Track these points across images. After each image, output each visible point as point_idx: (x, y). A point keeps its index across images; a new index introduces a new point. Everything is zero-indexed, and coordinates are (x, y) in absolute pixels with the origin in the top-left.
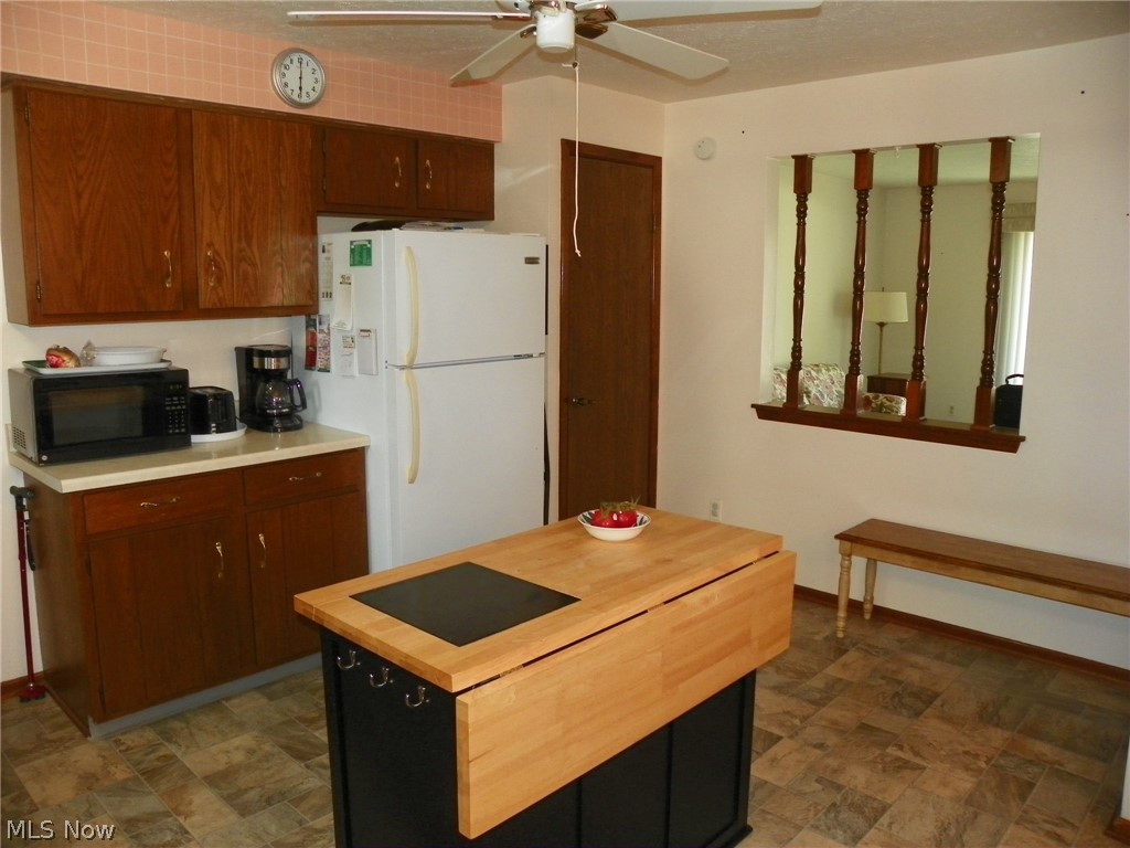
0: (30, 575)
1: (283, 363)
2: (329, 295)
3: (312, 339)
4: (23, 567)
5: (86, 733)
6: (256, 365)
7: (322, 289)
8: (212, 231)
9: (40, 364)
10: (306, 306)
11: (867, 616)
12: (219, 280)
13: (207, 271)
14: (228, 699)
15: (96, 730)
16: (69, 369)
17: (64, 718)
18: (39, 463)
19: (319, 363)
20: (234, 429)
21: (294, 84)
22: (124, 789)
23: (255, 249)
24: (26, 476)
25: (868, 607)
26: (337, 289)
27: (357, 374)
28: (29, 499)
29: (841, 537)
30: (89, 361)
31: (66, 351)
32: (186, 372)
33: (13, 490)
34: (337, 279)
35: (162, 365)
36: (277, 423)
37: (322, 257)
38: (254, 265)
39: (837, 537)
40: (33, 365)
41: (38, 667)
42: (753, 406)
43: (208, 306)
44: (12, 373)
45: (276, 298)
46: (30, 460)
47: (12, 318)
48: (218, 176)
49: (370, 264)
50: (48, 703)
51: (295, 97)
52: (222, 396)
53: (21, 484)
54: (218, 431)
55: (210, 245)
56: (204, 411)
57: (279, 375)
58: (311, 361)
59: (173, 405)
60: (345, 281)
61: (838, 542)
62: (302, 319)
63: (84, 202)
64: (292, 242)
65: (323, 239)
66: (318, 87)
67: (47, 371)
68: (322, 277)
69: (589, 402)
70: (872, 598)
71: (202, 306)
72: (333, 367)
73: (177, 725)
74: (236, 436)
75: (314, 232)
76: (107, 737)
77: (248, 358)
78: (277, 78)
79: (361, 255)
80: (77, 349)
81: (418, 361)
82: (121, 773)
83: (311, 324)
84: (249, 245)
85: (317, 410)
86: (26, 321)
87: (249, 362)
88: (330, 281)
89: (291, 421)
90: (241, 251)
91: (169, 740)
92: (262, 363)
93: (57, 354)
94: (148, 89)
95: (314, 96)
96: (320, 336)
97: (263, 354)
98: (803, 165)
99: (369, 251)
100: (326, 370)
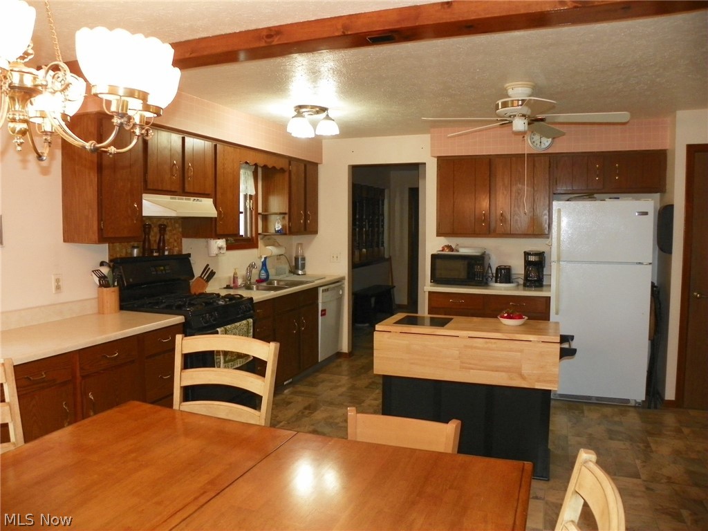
6: (526, 259)
8: (503, 204)
9: (440, 251)
10: (544, 234)
12: (505, 223)
13: (500, 218)
20: (510, 283)
21: (537, 141)
30: (457, 251)
31: (450, 247)
38: (520, 217)
43: (500, 232)
45: (530, 230)
48: (507, 182)
51: (538, 146)
55: (502, 209)
57: (537, 264)
59: (477, 269)
64: (539, 207)
77: (527, 256)
78: (530, 140)
84: (519, 209)
89: (538, 284)
95: (547, 145)
97: (529, 254)
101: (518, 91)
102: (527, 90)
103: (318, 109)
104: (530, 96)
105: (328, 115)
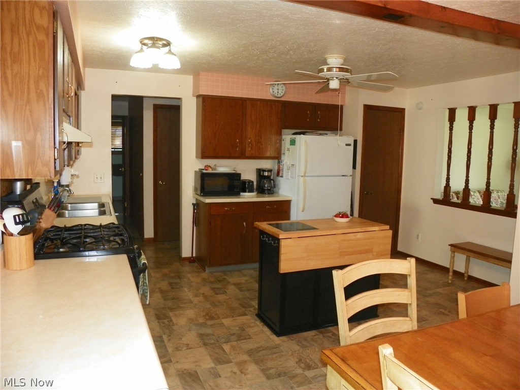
0: (195, 228)
1: (269, 173)
2: (284, 154)
3: (279, 167)
4: (193, 225)
5: (205, 271)
6: (262, 174)
7: (282, 152)
8: (250, 135)
9: (203, 169)
10: (278, 157)
11: (466, 279)
12: (252, 148)
13: (249, 145)
14: (244, 270)
15: (208, 270)
16: (210, 171)
17: (199, 267)
18: (200, 196)
19: (280, 175)
20: (253, 192)
21: (276, 91)
22: (212, 282)
23: (262, 139)
24: (197, 200)
25: (466, 275)
26: (286, 152)
27: (290, 178)
28: (197, 207)
29: (451, 245)
30: (215, 170)
31: (210, 166)
32: (240, 174)
33: (193, 204)
34: (286, 149)
35: (234, 172)
36: (266, 192)
37: (283, 142)
38: (262, 144)
39: (449, 245)
40: (201, 170)
41: (194, 255)
42: (431, 199)
43: (248, 156)
44: (196, 172)
45: (268, 155)
46: (198, 195)
47: (197, 157)
48: (253, 118)
49: (295, 145)
50: (196, 264)
51: (276, 95)
52: (251, 182)
53: (195, 202)
54: (249, 192)
55: (250, 138)
56: (245, 186)
57: (268, 178)
58: (278, 174)
59: (236, 183)
60: (288, 150)
61: (450, 247)
62: (276, 161)
63: (217, 126)
64: (274, 138)
65: (284, 137)
66: (283, 92)
67: (204, 171)
68: (283, 148)
69: (371, 194)
70: (468, 272)
71: (246, 156)
72: (284, 176)
73: (229, 273)
74: (254, 194)
75: (281, 134)
76: (210, 272)
77: (260, 172)
78: (271, 90)
79: (293, 142)
80: (212, 166)
81: (306, 175)
82: (212, 280)
83: (279, 162)
84: (261, 138)
85: (279, 189)
86: (200, 157)
87: (260, 173)
88: (285, 150)
89: (271, 192)
90: (259, 140)
91: (226, 275)
92: (263, 174)
93: (207, 167)
94: (235, 95)
95: (282, 94)
96: (281, 166)
97: (264, 171)
98: (452, 113)
99: (295, 141)
100: (282, 177)
101: (334, 61)
102: (341, 61)
103: (165, 42)
104: (342, 65)
105: (170, 50)
